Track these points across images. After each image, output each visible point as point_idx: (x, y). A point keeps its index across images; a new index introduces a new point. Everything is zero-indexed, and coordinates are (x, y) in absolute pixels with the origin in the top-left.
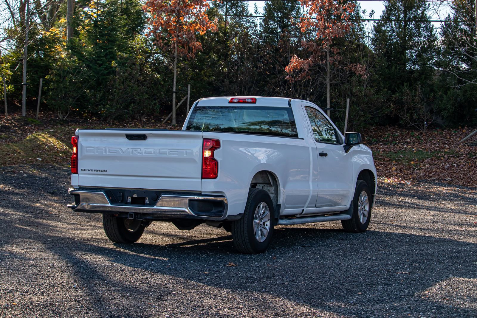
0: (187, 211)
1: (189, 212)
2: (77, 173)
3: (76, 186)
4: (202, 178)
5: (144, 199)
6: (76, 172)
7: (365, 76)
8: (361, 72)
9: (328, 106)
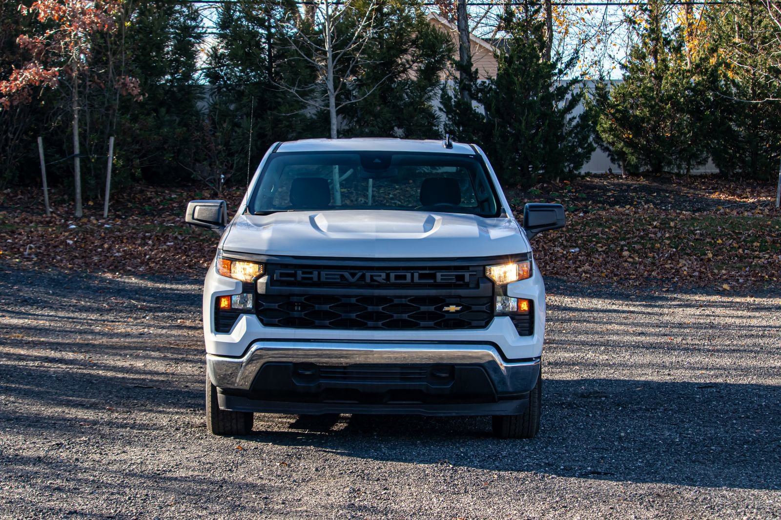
7: (141, 98)
8: (133, 90)
9: (77, 151)
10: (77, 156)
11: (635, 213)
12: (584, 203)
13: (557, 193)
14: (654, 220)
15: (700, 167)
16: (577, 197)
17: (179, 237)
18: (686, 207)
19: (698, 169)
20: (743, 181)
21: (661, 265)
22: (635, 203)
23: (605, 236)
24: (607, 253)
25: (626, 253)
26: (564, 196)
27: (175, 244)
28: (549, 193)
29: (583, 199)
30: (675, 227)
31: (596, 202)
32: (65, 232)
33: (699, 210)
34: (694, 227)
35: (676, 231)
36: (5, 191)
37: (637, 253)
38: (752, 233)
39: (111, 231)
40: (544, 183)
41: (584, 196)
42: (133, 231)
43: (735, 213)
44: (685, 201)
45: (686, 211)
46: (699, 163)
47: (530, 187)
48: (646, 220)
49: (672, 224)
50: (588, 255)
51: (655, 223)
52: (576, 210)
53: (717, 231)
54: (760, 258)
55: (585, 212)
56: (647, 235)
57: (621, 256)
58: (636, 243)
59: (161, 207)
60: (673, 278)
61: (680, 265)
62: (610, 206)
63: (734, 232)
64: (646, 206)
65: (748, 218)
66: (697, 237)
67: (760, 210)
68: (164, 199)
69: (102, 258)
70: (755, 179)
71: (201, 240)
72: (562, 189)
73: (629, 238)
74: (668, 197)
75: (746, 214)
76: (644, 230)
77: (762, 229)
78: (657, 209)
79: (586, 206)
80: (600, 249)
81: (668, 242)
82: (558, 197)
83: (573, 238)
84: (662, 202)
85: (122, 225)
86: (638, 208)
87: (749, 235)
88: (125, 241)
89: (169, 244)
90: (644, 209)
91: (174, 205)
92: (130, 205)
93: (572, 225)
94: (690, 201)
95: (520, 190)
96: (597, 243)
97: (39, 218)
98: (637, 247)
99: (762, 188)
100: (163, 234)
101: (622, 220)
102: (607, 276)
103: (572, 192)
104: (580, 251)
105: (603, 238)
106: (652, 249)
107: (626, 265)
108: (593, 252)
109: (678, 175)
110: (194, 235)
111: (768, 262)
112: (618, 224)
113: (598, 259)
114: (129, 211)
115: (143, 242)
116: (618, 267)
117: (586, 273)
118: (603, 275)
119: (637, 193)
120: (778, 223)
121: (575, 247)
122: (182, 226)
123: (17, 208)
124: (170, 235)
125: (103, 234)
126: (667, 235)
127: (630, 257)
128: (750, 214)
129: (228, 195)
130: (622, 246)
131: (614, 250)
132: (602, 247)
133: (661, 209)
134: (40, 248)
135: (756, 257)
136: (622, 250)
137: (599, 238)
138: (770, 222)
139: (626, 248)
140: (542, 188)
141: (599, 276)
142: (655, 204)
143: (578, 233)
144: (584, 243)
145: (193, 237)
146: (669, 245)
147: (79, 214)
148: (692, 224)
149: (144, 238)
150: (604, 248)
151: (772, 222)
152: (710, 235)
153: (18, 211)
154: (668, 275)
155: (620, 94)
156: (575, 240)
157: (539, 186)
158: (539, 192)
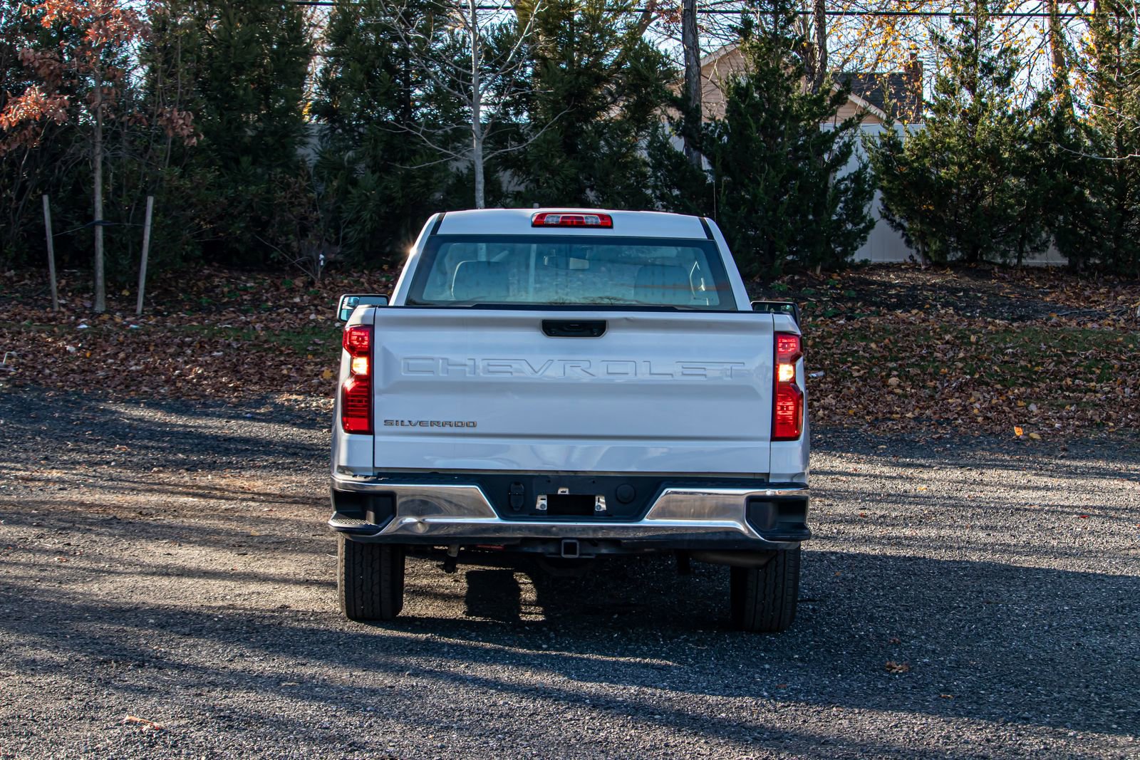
0: (741, 527)
1: (746, 532)
2: (370, 431)
3: (366, 469)
4: (774, 438)
5: (591, 500)
6: (366, 428)
7: (195, 140)
8: (182, 129)
9: (99, 216)
10: (99, 223)
11: (924, 321)
12: (850, 305)
13: (813, 290)
14: (947, 332)
15: (1037, 255)
16: (842, 296)
17: (235, 345)
18: (1002, 313)
19: (1033, 258)
20: (1098, 278)
21: (943, 399)
22: (927, 306)
23: (867, 355)
24: (865, 380)
25: (893, 381)
26: (823, 295)
27: (225, 354)
28: (800, 290)
29: (851, 299)
30: (977, 343)
31: (868, 303)
32: (69, 334)
33: (1021, 318)
34: (1005, 343)
35: (976, 350)
36: (7, 274)
37: (911, 380)
38: (1091, 354)
39: (136, 334)
40: (794, 274)
41: (853, 294)
42: (169, 334)
43: (1074, 323)
44: (1003, 305)
45: (1002, 319)
46: (1035, 250)
47: (773, 279)
48: (934, 332)
49: (973, 338)
50: (837, 382)
51: (948, 337)
52: (835, 316)
53: (1039, 350)
54: (1096, 392)
55: (849, 319)
56: (931, 354)
57: (885, 385)
58: (913, 365)
59: (226, 300)
60: (956, 419)
61: (972, 399)
62: (889, 310)
63: (1064, 352)
64: (942, 312)
65: (1092, 331)
66: (1006, 358)
67: (1113, 320)
68: (236, 288)
69: (111, 373)
70: (1117, 275)
71: (265, 350)
72: (822, 283)
73: (903, 359)
74: (980, 298)
75: (1089, 325)
76: (928, 347)
77: (1107, 348)
78: (959, 315)
79: (852, 310)
80: (856, 374)
81: (960, 365)
82: (813, 295)
83: (819, 357)
84: (967, 306)
85: (155, 326)
86: (929, 314)
87: (1086, 358)
88: (152, 348)
89: (215, 354)
90: (938, 316)
91: (245, 297)
92: (181, 296)
93: (822, 337)
94: (1011, 304)
95: (758, 284)
96: (854, 364)
97: (41, 314)
98: (913, 371)
99: (1124, 288)
100: (210, 340)
101: (899, 331)
102: (855, 414)
103: (837, 289)
104: (824, 377)
105: (864, 357)
106: (934, 376)
107: (889, 398)
108: (844, 378)
109: (1004, 267)
110: (256, 342)
111: (1107, 398)
112: (892, 338)
113: (849, 388)
114: (176, 305)
115: (179, 350)
116: (876, 401)
117: (825, 408)
118: (851, 412)
119: (934, 292)
120: (1133, 339)
121: (819, 370)
122: (242, 328)
123: (13, 299)
124: (221, 340)
125: (121, 338)
126: (961, 355)
127: (899, 386)
128: (1096, 326)
129: (329, 284)
130: (891, 369)
131: (877, 375)
132: (859, 371)
133: (964, 315)
134: (24, 356)
135: (1090, 390)
136: (889, 376)
137: (858, 357)
138: (1121, 339)
139: (895, 373)
140: (792, 282)
141: (844, 414)
142: (957, 309)
143: (829, 349)
144: (834, 364)
145: (255, 345)
146: (961, 369)
147: (100, 308)
148: (1004, 340)
149: (182, 345)
150: (862, 372)
151: (1125, 339)
152: (1027, 355)
153: (14, 302)
154: (949, 415)
155: (917, 145)
156: (821, 360)
157: (786, 278)
158: (785, 287)
